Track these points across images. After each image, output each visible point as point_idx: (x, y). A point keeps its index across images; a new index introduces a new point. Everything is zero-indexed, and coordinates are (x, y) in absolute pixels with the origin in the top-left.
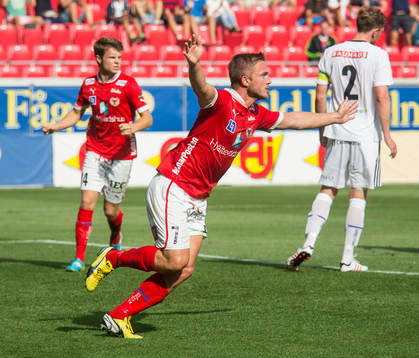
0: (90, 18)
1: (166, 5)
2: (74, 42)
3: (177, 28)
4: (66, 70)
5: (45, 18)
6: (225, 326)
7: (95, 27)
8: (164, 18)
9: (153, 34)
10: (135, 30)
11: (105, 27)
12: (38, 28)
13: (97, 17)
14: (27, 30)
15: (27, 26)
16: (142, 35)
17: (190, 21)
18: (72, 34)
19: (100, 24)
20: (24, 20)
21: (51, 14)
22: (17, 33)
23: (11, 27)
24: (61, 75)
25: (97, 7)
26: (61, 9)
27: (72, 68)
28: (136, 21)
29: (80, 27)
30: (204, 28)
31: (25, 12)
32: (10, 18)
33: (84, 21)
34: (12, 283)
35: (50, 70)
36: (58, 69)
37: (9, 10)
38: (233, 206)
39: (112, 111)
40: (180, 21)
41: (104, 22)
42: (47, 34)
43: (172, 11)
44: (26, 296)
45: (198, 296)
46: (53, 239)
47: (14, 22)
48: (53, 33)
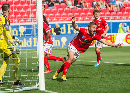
0: (88, 6)
1: (106, 3)
2: (84, 12)
3: (109, 8)
4: (82, 19)
5: (77, 6)
6: (123, 80)
7: (89, 8)
8: (106, 5)
9: (103, 10)
10: (99, 9)
11: (91, 8)
12: (75, 9)
13: (89, 6)
14: (72, 9)
15: (72, 8)
16: (100, 10)
17: (112, 6)
18: (83, 10)
19: (90, 8)
20: (71, 7)
21: (78, 5)
22: (70, 10)
23: (68, 9)
24: (81, 20)
25: (89, 3)
26: (81, 4)
27: (84, 18)
28: (99, 6)
29: (85, 8)
30: (116, 8)
31: (72, 5)
32: (68, 6)
33: (86, 7)
34: (70, 71)
35: (78, 19)
36: (80, 19)
37: (68, 5)
38: (124, 51)
39: (99, 27)
40: (110, 6)
41: (91, 7)
42: (77, 10)
43: (108, 4)
44: (74, 74)
45: (117, 73)
46: (80, 60)
47: (69, 7)
48: (79, 10)
